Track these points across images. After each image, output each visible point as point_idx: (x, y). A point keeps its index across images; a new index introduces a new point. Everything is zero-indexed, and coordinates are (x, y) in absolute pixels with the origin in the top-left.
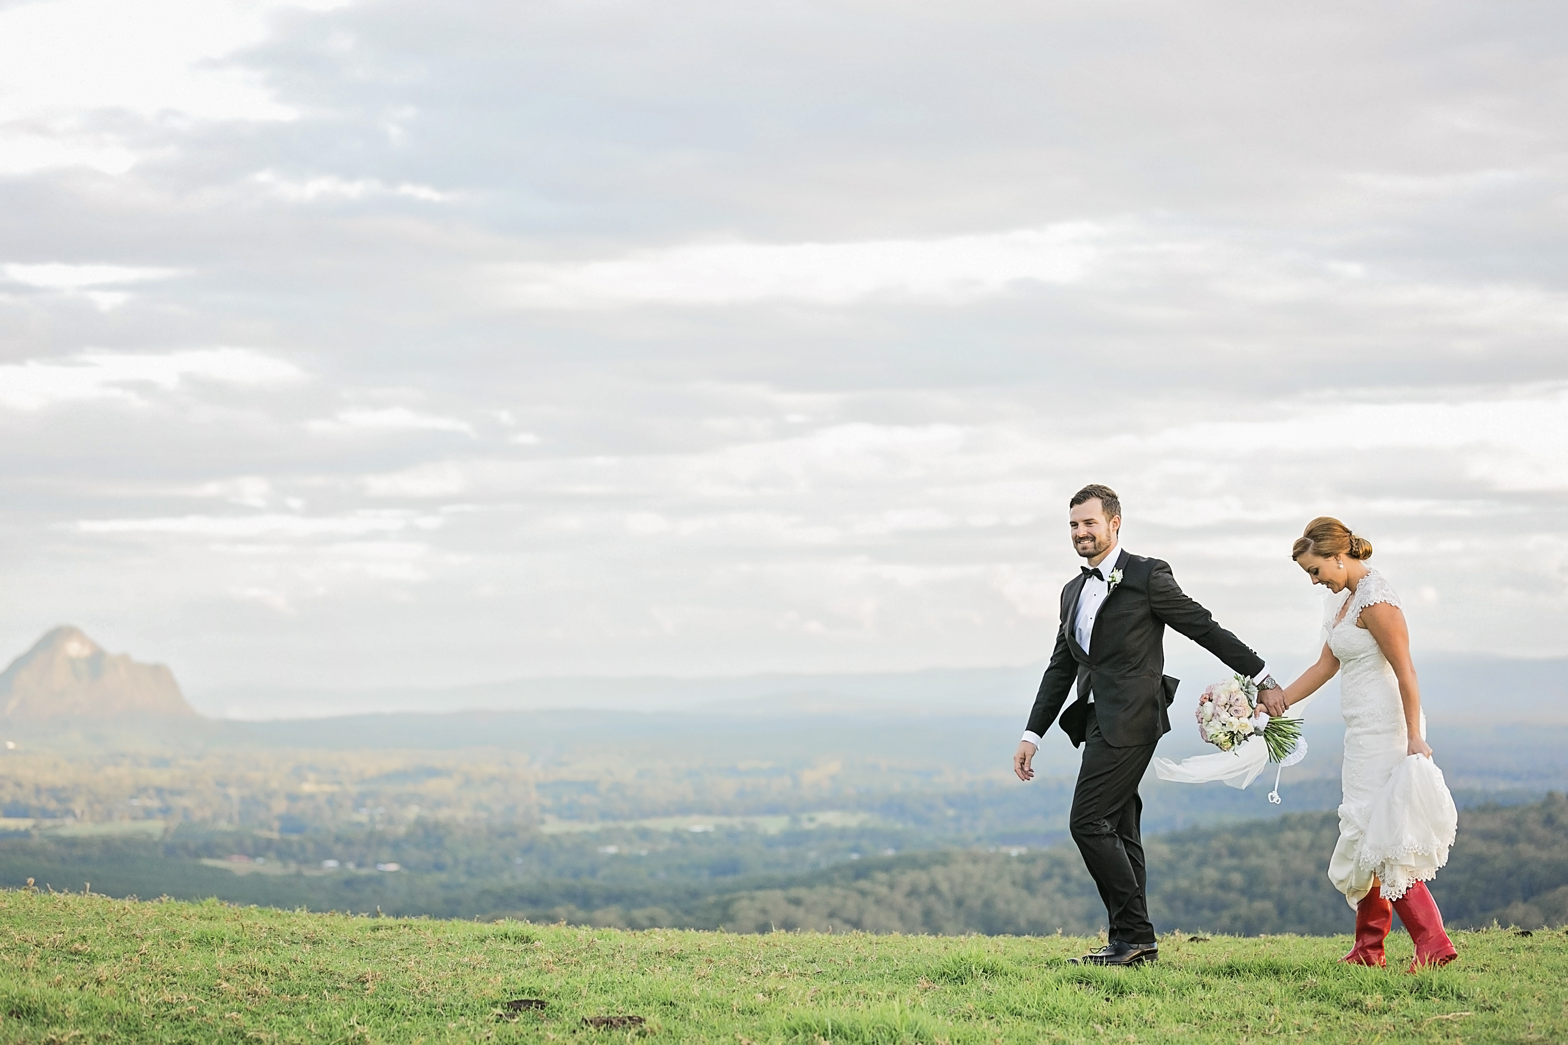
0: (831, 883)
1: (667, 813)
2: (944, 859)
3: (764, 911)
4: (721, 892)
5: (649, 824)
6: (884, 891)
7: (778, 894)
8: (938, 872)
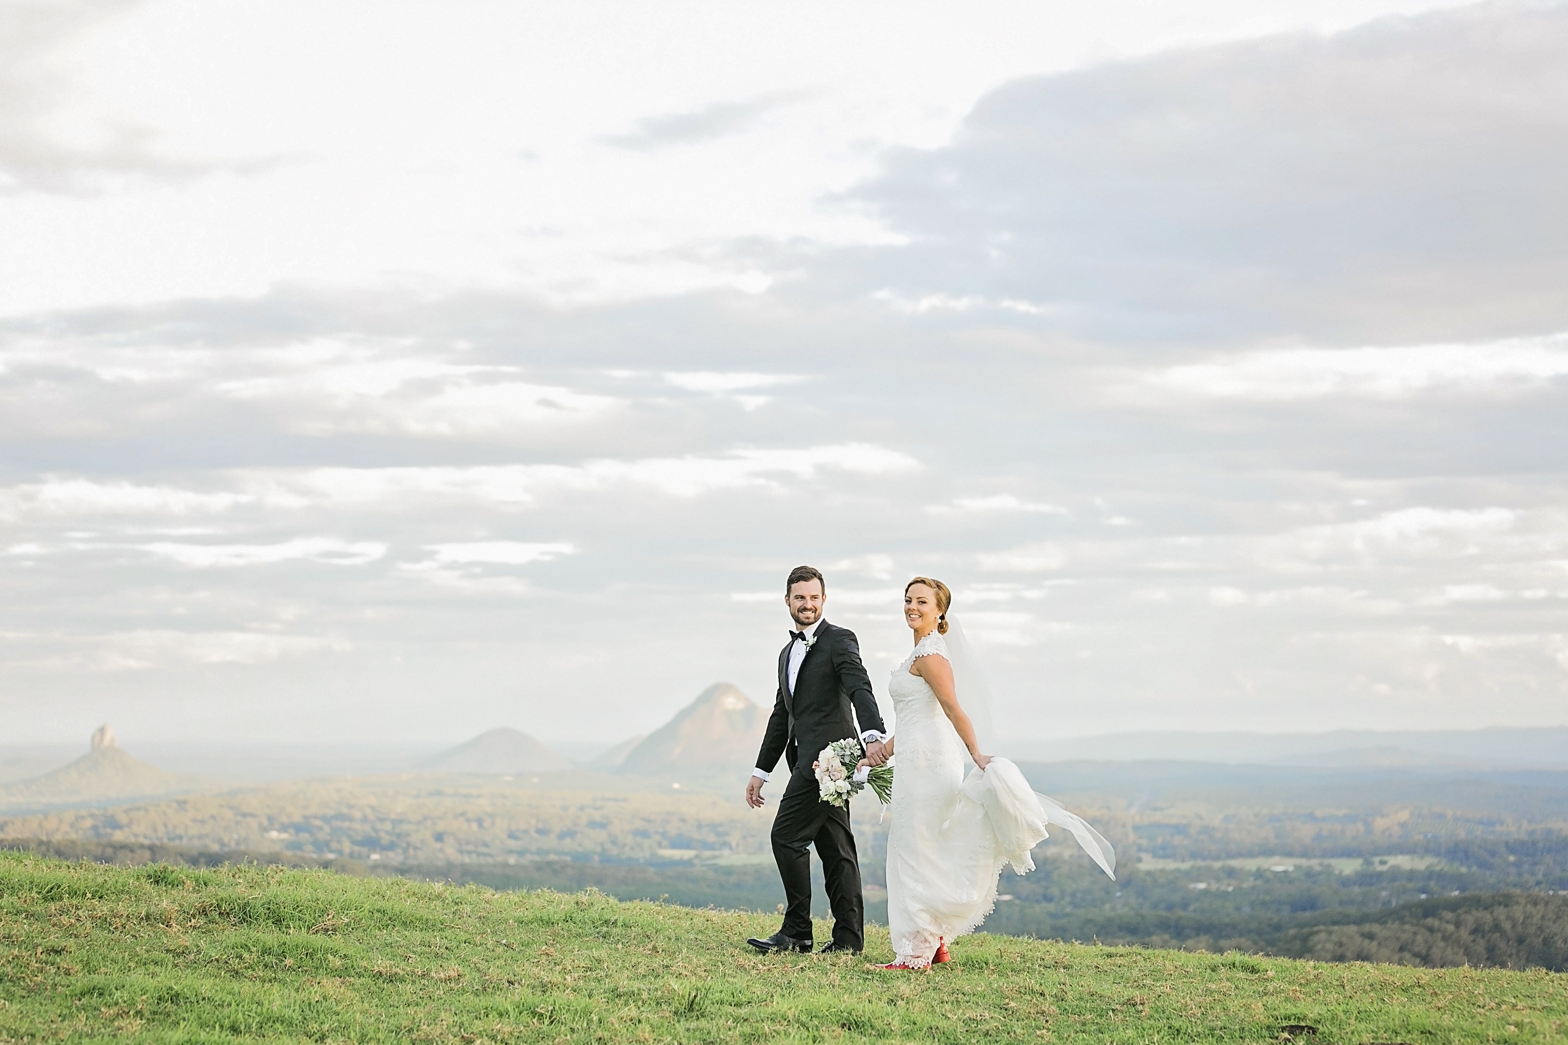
0: (1402, 920)
1: (1251, 854)
2: (1507, 901)
3: (1341, 945)
4: (1301, 926)
5: (1235, 863)
6: (1451, 928)
7: (1353, 929)
8: (1501, 913)
